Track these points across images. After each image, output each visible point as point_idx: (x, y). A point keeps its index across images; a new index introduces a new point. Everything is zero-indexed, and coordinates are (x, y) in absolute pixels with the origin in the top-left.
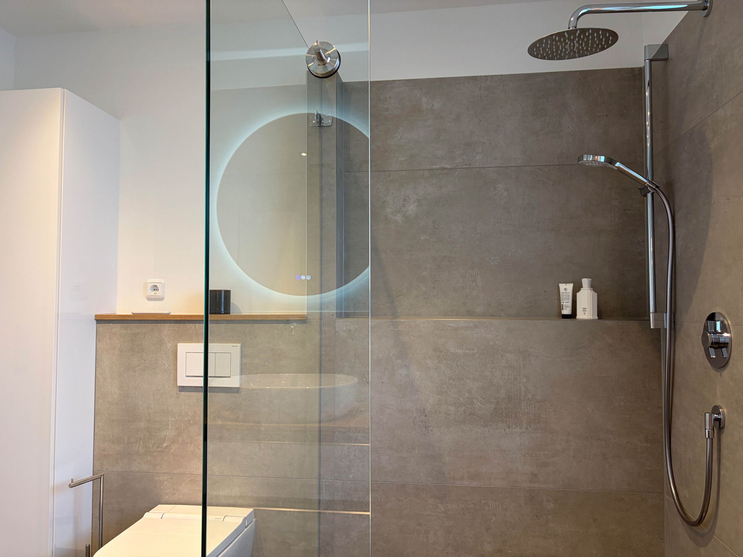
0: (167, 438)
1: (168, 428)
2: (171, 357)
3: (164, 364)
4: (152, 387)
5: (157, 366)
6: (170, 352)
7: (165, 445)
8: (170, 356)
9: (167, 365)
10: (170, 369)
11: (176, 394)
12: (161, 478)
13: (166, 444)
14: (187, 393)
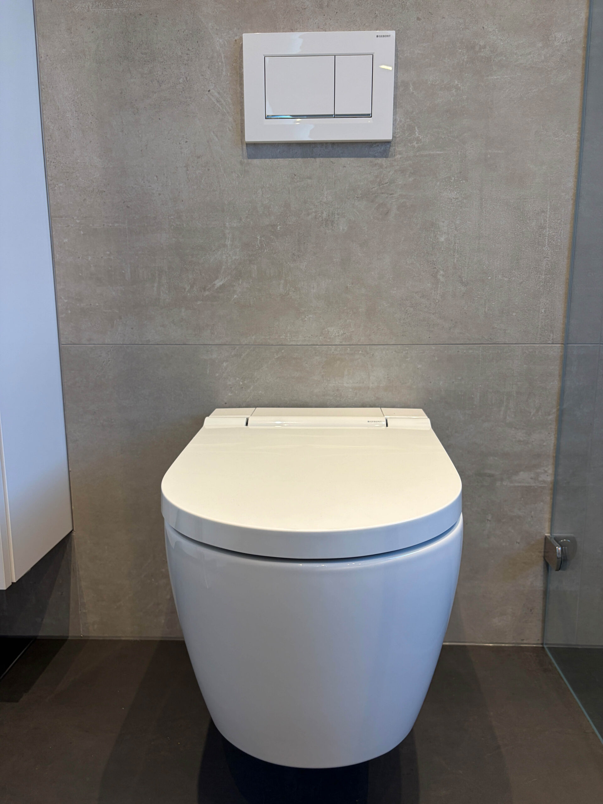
0: (224, 267)
1: (225, 246)
2: (224, 73)
3: (209, 91)
4: (181, 148)
5: (190, 98)
6: (223, 60)
7: (218, 283)
8: (222, 70)
9: (216, 94)
10: (224, 103)
11: (241, 163)
12: (215, 356)
13: (222, 280)
14: (267, 160)
